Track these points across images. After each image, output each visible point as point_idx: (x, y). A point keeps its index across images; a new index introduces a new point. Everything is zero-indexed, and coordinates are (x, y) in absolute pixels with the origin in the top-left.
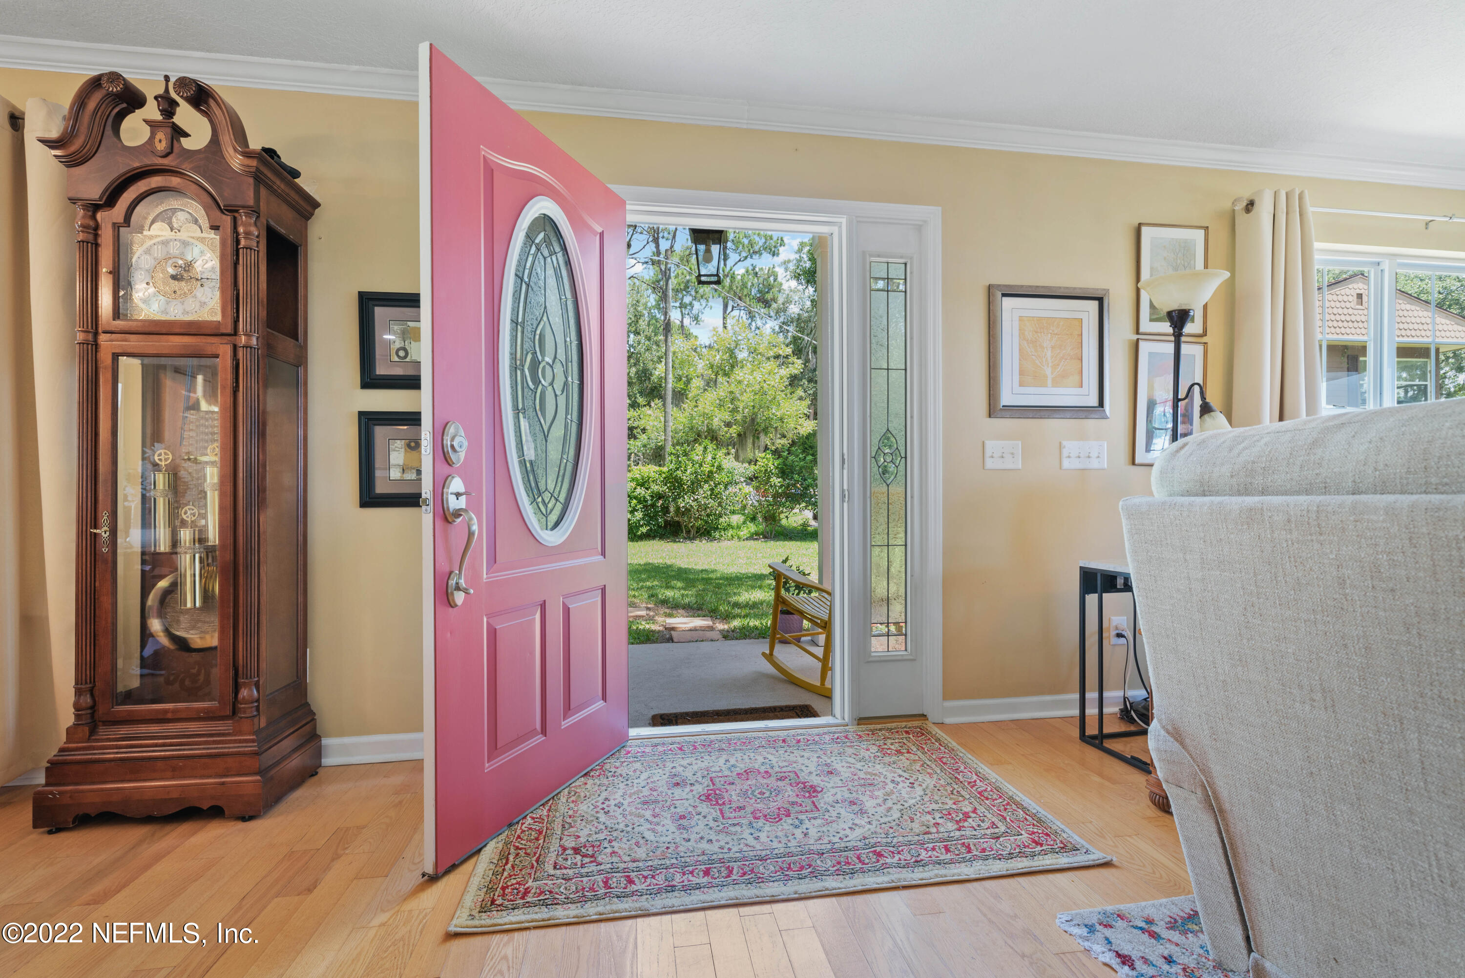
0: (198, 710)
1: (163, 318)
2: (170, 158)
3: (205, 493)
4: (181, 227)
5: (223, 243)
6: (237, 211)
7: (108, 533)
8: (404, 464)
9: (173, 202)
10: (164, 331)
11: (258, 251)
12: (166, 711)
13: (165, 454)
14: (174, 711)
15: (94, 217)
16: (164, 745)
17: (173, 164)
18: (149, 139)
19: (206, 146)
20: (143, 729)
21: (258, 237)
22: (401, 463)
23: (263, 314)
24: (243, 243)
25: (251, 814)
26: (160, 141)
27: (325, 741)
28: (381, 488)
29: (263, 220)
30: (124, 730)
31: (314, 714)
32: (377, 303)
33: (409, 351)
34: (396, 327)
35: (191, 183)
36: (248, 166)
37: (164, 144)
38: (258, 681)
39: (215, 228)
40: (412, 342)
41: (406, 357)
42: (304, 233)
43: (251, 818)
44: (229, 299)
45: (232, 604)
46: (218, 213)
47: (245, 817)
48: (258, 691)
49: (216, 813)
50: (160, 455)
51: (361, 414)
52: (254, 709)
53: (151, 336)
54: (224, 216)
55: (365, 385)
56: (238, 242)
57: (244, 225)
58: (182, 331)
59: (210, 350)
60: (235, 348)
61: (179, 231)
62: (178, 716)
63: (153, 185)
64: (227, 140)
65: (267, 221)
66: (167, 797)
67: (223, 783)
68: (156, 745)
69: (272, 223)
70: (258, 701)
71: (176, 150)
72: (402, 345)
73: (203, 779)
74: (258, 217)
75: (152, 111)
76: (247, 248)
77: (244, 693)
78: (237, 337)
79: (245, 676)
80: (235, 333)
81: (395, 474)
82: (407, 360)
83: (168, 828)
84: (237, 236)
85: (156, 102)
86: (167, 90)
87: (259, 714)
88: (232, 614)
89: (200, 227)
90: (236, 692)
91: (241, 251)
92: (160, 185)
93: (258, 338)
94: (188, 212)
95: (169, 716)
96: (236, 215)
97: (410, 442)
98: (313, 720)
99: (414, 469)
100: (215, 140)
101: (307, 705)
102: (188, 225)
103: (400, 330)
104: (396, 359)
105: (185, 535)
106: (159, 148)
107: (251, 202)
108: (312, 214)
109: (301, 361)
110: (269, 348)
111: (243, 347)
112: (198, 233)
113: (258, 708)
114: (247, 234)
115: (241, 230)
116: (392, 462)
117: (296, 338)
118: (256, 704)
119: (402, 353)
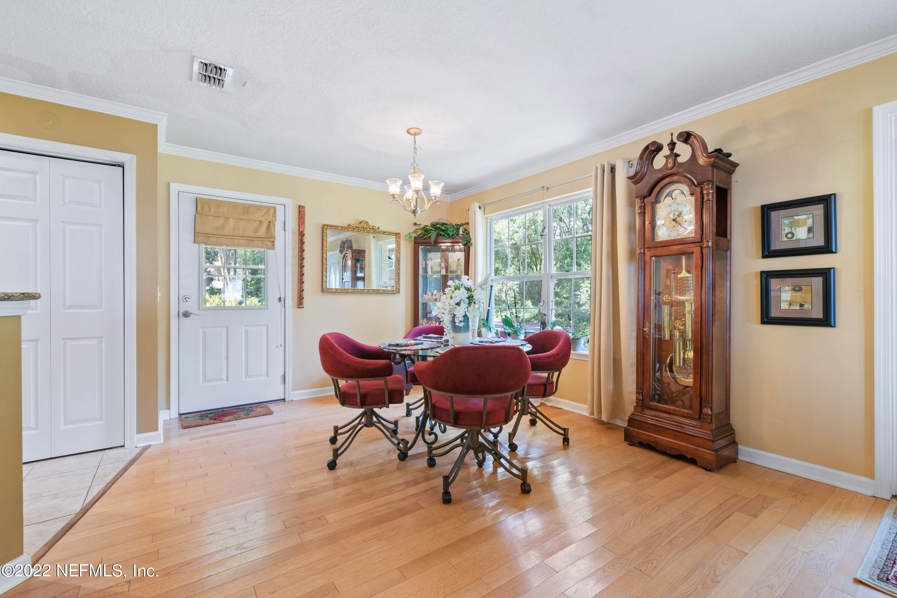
0: (684, 413)
1: (669, 239)
2: (674, 169)
3: (685, 315)
4: (676, 197)
5: (696, 201)
6: (703, 184)
7: (648, 330)
8: (791, 300)
9: (673, 187)
10: (670, 244)
11: (713, 200)
12: (670, 409)
13: (668, 297)
14: (674, 410)
15: (643, 202)
16: (670, 424)
17: (675, 171)
18: (665, 163)
19: (690, 158)
20: (661, 414)
21: (713, 193)
22: (789, 299)
23: (715, 230)
24: (706, 198)
25: (710, 469)
26: (670, 163)
27: (740, 447)
28: (774, 313)
29: (715, 185)
30: (654, 413)
31: (734, 430)
32: (772, 209)
33: (795, 234)
34: (785, 221)
35: (682, 177)
36: (710, 162)
37: (671, 164)
38: (712, 406)
39: (692, 194)
40: (797, 228)
41: (792, 237)
42: (729, 183)
43: (710, 470)
44: (699, 226)
45: (699, 368)
46: (694, 187)
47: (707, 469)
48: (711, 411)
49: (693, 461)
50: (666, 298)
51: (762, 273)
52: (709, 419)
53: (665, 247)
54: (697, 188)
55: (764, 257)
56: (703, 198)
57: (707, 190)
58: (678, 243)
59: (690, 250)
60: (702, 248)
61: (676, 199)
62: (675, 413)
63: (666, 183)
64: (699, 153)
65: (716, 184)
66: (672, 446)
67: (697, 450)
68: (667, 423)
69: (718, 184)
70: (711, 416)
71: (676, 165)
72: (790, 230)
73: (687, 444)
74: (713, 184)
75: (666, 151)
76: (708, 200)
77: (705, 410)
78: (702, 243)
79: (706, 403)
80: (702, 241)
81: (784, 306)
82: (794, 239)
83: (673, 461)
84: (703, 196)
85: (668, 146)
86: (672, 140)
87: (712, 422)
88: (699, 372)
89: (685, 195)
90: (701, 409)
91: (704, 203)
92: (669, 181)
93: (712, 242)
94: (680, 190)
95: (672, 412)
96: (702, 186)
97: (795, 287)
98: (734, 433)
99: (798, 303)
100: (694, 155)
101: (730, 424)
102: (680, 195)
103: (789, 222)
104: (786, 239)
105: (677, 334)
106: (669, 166)
107: (711, 178)
108: (734, 171)
109: (728, 248)
110: (717, 247)
111: (706, 247)
112: (684, 198)
113: (711, 419)
114: (708, 194)
115: (705, 192)
116: (782, 299)
117: (726, 237)
118: (711, 417)
119: (790, 236)
